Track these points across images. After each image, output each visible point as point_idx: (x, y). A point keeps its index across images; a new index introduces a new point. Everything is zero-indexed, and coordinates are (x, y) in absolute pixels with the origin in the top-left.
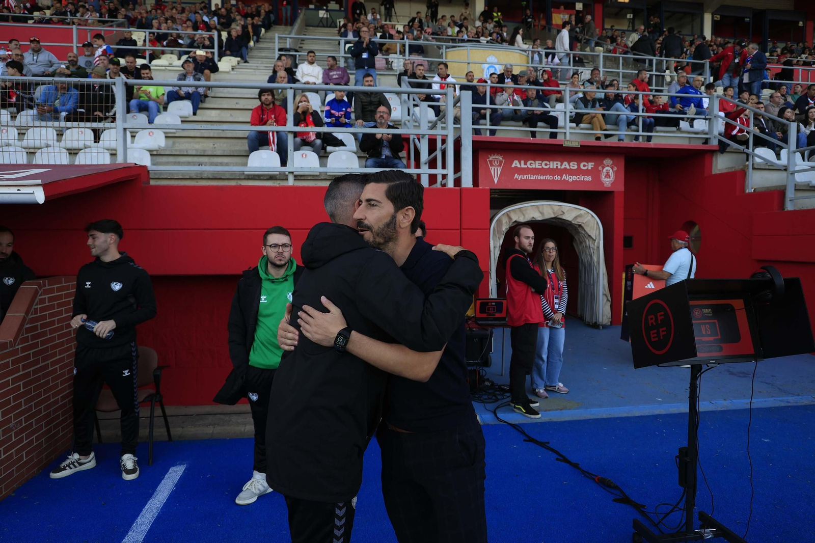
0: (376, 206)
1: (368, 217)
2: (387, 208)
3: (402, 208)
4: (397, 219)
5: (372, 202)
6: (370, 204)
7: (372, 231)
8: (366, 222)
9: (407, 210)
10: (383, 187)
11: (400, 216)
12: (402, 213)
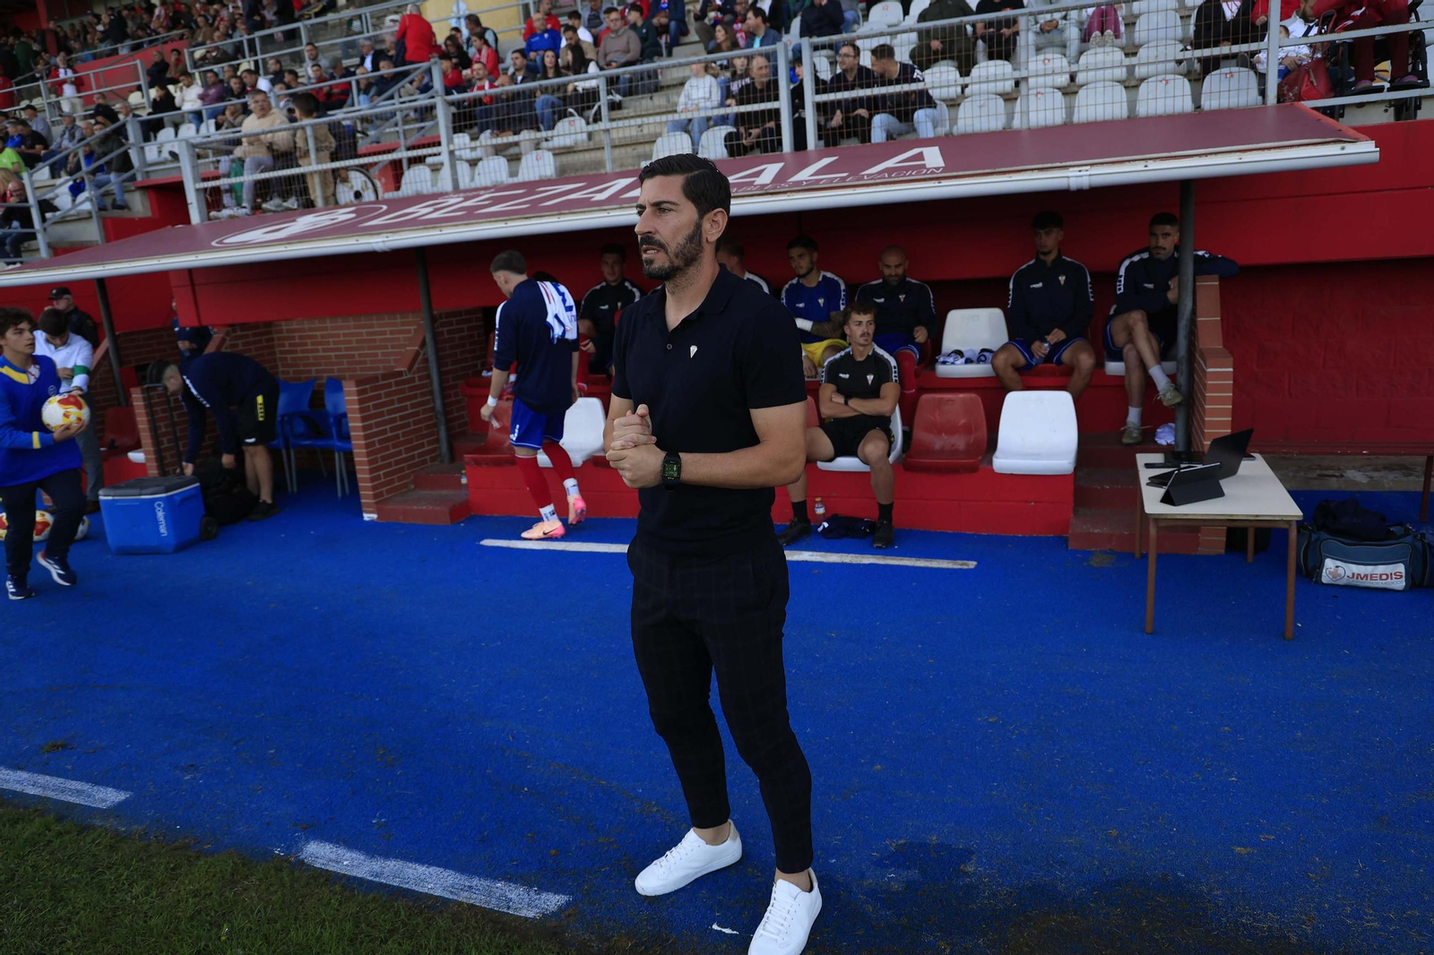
0: (670, 210)
1: (660, 229)
2: (688, 212)
3: (708, 211)
4: (703, 229)
5: (664, 206)
6: (660, 209)
7: (667, 253)
8: (657, 237)
9: (715, 214)
10: (677, 181)
11: (706, 225)
12: (708, 220)
